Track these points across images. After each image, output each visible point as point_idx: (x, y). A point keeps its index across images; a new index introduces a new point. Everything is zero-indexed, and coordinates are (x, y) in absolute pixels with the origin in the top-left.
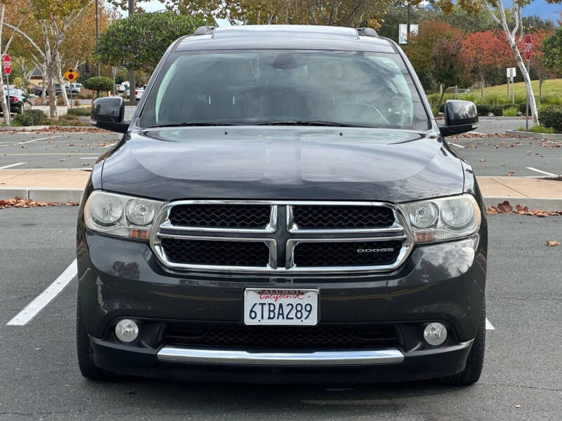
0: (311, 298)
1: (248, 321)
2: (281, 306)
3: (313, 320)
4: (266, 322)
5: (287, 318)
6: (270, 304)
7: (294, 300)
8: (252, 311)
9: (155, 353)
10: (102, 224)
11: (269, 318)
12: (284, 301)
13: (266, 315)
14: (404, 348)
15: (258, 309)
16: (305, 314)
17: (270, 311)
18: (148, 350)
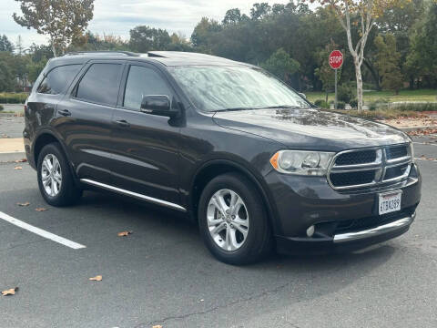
10: (287, 170)
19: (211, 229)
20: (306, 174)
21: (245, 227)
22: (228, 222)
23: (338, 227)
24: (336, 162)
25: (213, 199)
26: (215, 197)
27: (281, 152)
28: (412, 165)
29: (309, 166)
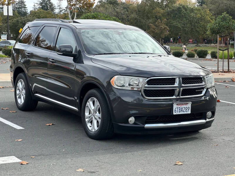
0: (189, 105)
1: (174, 114)
2: (182, 108)
3: (189, 112)
4: (178, 113)
5: (184, 112)
6: (179, 108)
7: (185, 106)
8: (175, 110)
9: (143, 126)
11: (179, 112)
12: (183, 106)
13: (178, 111)
14: (206, 120)
15: (176, 109)
16: (188, 110)
17: (179, 110)
18: (141, 125)
19: (87, 120)
20: (130, 89)
21: (100, 118)
22: (94, 116)
23: (147, 119)
24: (147, 83)
25: (88, 103)
26: (88, 102)
27: (116, 77)
28: (207, 89)
29: (132, 85)
